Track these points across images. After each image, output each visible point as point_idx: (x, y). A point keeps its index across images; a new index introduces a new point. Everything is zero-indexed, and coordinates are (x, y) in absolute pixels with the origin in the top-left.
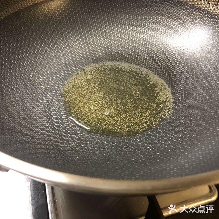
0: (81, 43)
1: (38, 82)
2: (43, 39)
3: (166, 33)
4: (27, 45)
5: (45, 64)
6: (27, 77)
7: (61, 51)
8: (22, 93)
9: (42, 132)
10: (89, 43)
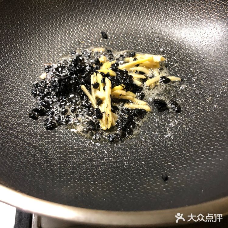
0: (92, 28)
1: (38, 68)
2: (50, 21)
3: (187, 24)
4: (32, 27)
5: (49, 49)
6: (27, 62)
7: (68, 36)
8: (19, 79)
9: (30, 123)
10: (100, 28)
